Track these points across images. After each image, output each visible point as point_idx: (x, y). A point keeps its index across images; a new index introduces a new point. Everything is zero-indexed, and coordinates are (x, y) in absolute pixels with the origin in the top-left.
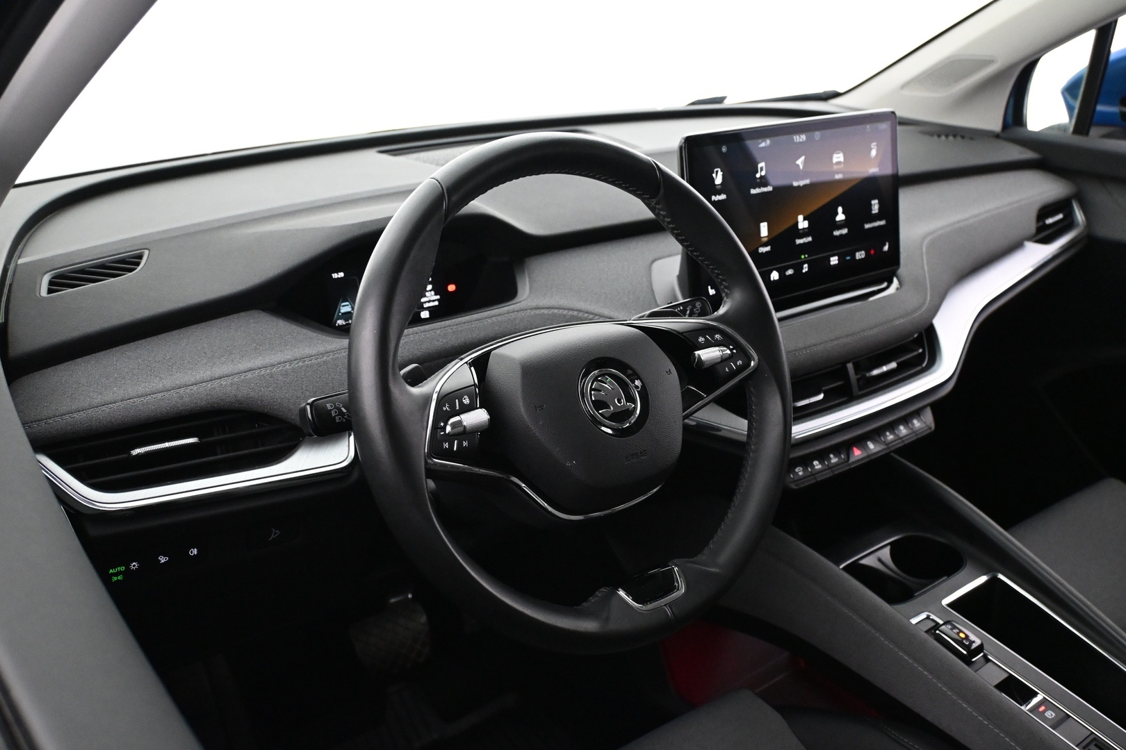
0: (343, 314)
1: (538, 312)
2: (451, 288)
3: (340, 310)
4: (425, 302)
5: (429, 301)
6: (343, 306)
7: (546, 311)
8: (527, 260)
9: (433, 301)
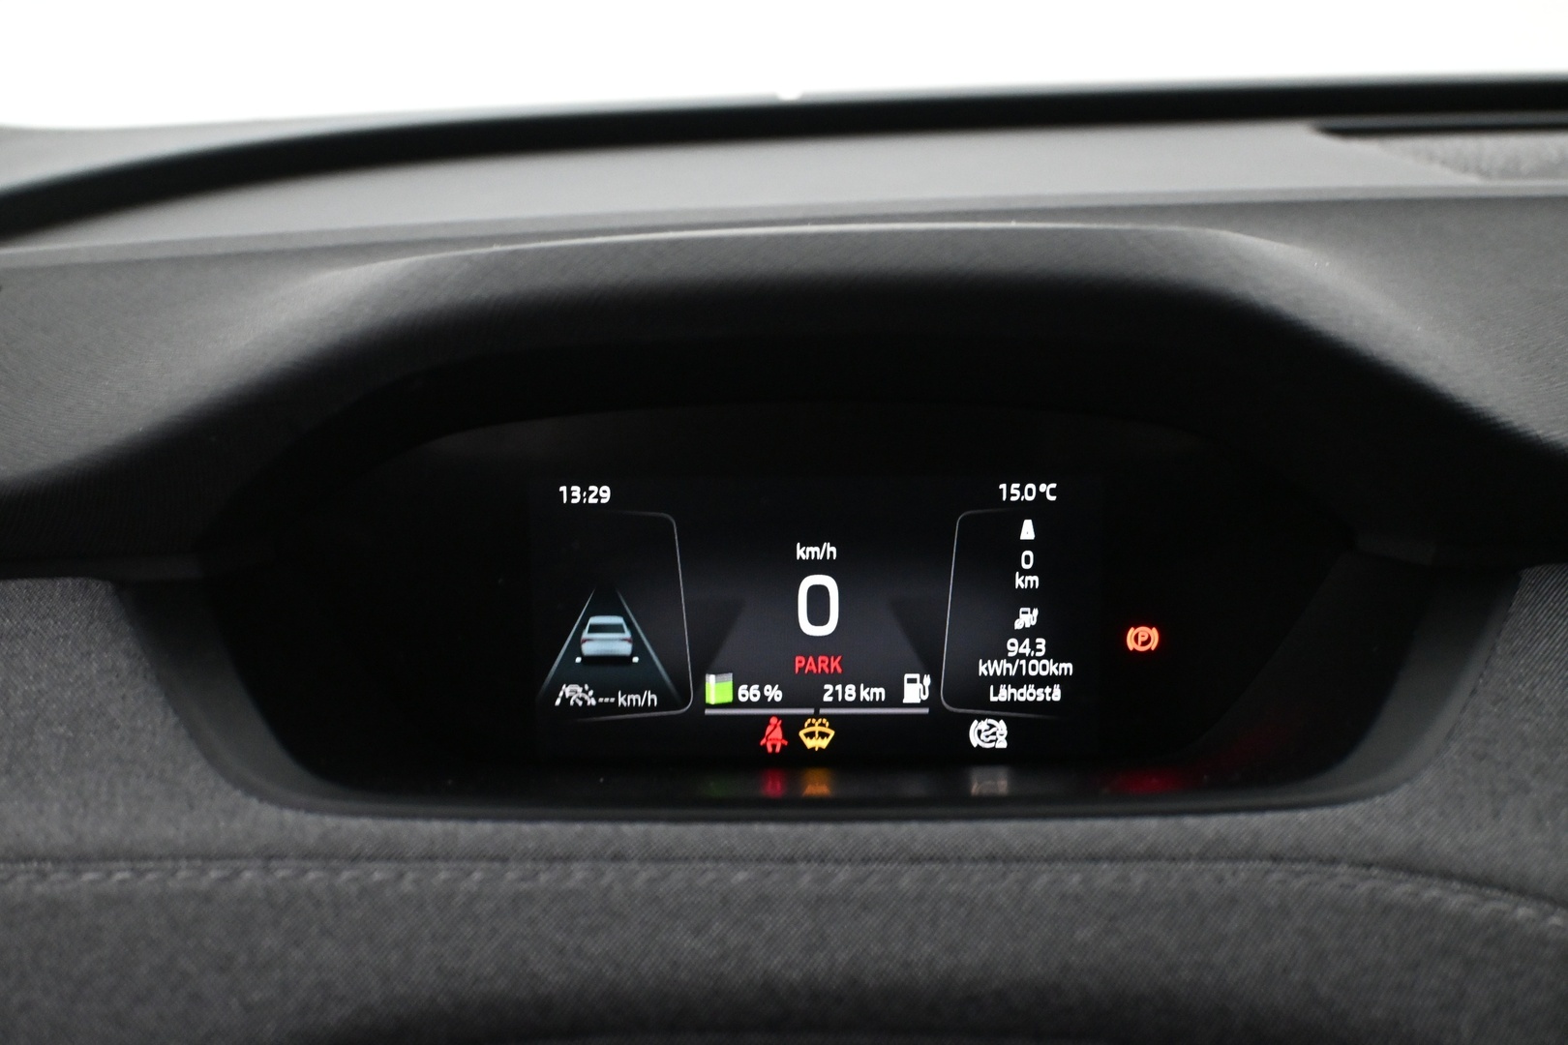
0: (590, 660)
1: (1402, 890)
2: (1142, 638)
3: (577, 642)
4: (998, 681)
5: (1019, 681)
6: (595, 629)
7: (1456, 900)
8: (1528, 576)
9: (1041, 682)
